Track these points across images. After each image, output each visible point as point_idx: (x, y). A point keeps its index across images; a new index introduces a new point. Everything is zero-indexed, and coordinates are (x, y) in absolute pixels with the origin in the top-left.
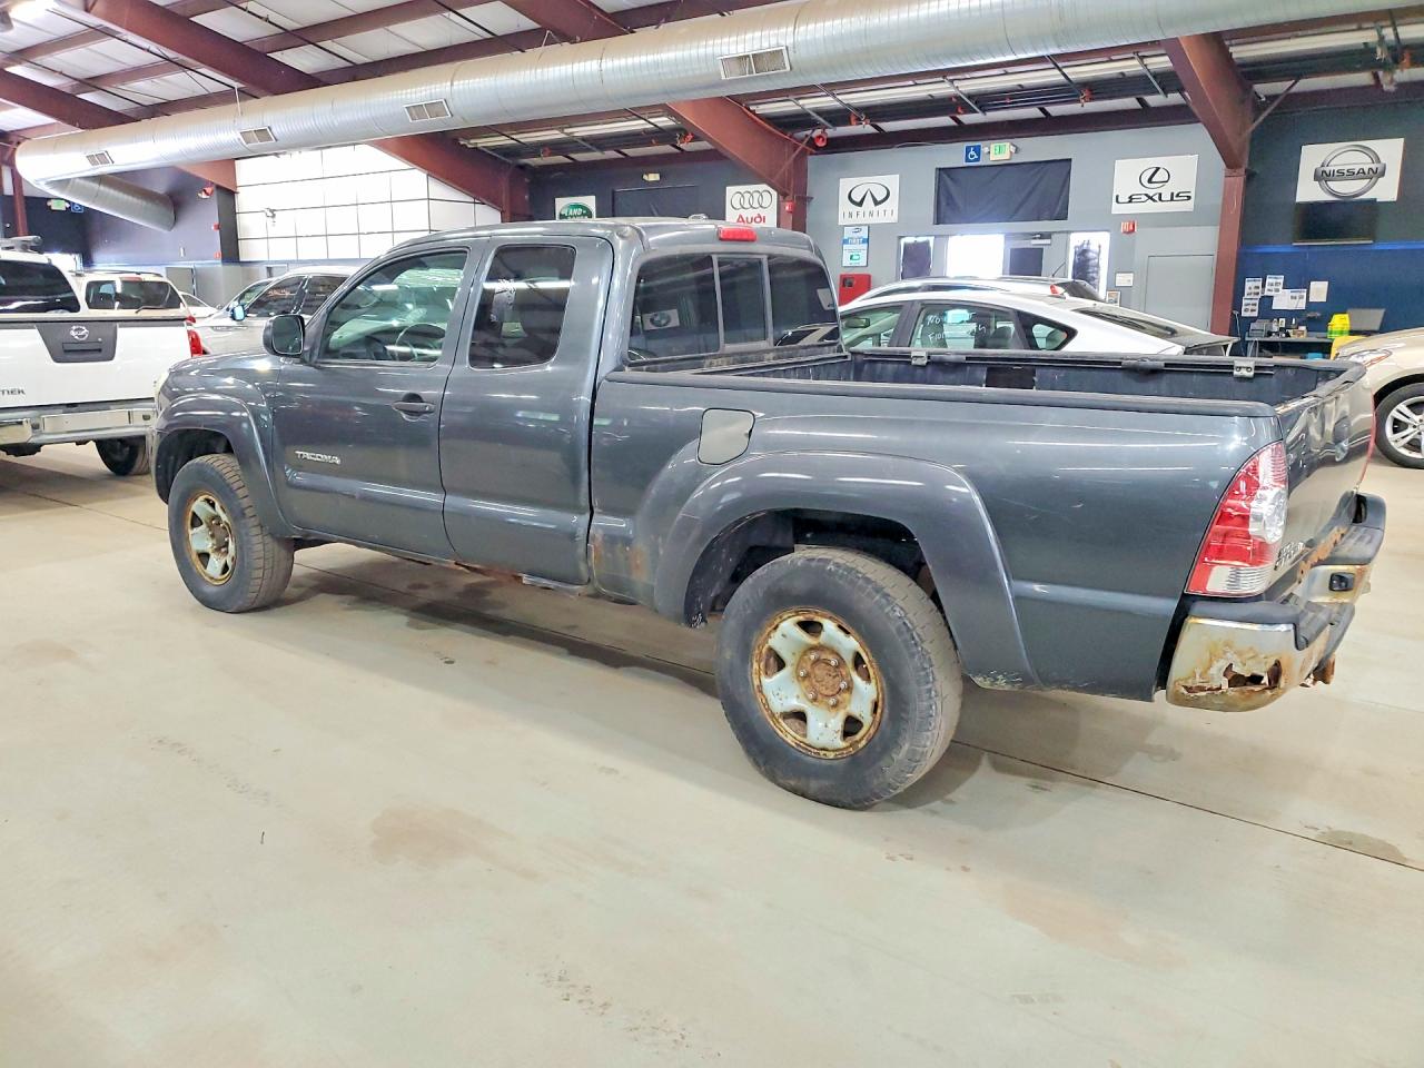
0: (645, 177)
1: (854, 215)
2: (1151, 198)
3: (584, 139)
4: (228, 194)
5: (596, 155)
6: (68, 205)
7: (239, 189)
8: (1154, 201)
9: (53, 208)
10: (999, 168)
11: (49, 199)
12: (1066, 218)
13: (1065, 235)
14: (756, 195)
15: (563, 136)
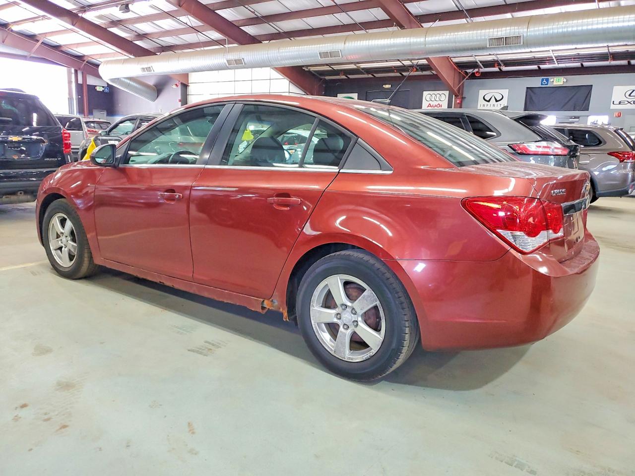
0: (384, 86)
1: (486, 105)
2: (629, 102)
3: (363, 69)
4: (185, 86)
5: (366, 76)
6: (103, 89)
7: (189, 85)
8: (631, 104)
9: (97, 90)
10: (556, 88)
11: (96, 86)
12: (588, 110)
13: (586, 117)
14: (438, 96)
15: (355, 67)
